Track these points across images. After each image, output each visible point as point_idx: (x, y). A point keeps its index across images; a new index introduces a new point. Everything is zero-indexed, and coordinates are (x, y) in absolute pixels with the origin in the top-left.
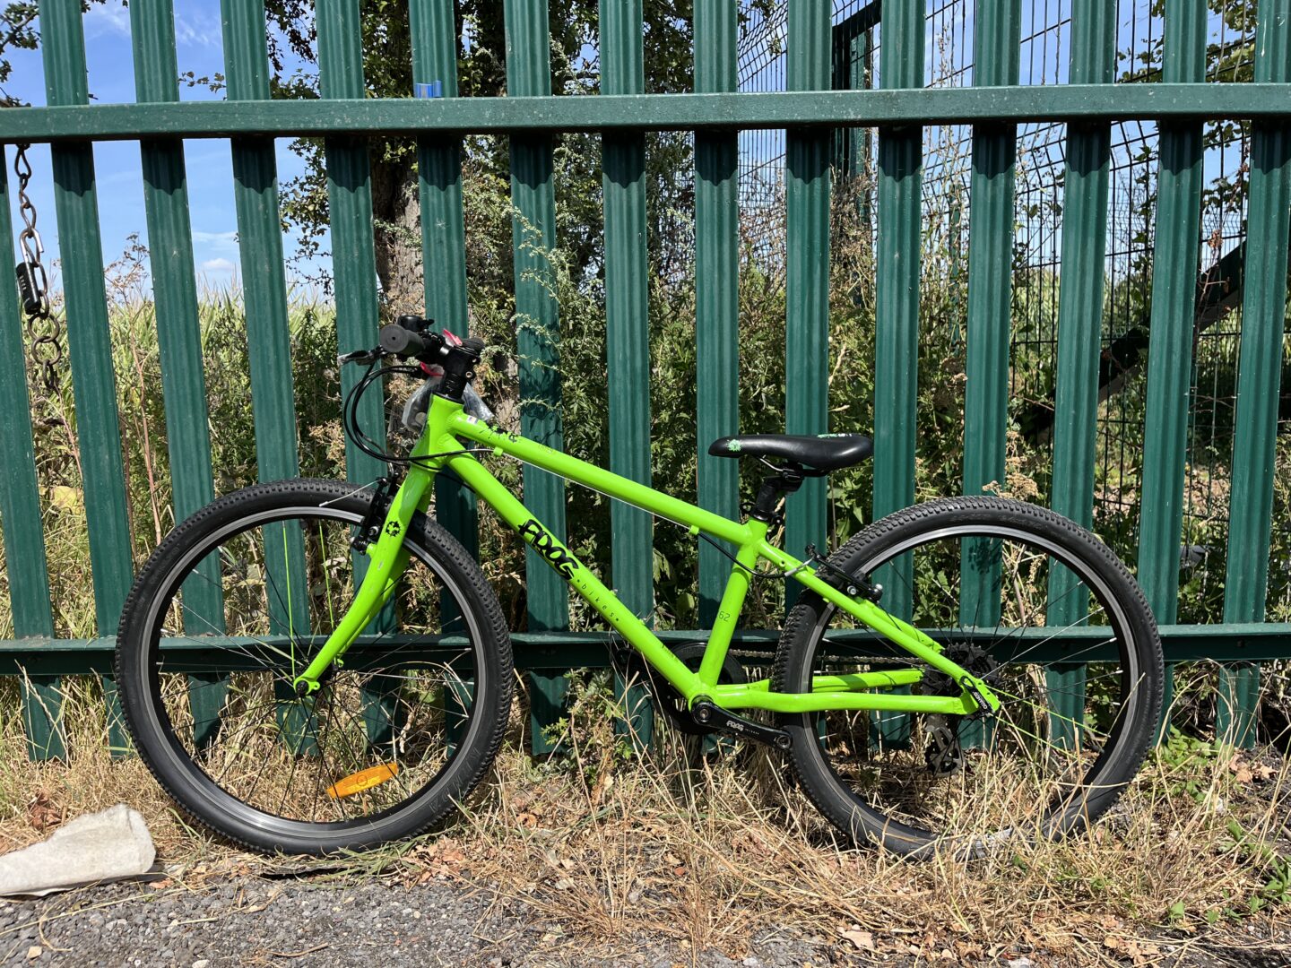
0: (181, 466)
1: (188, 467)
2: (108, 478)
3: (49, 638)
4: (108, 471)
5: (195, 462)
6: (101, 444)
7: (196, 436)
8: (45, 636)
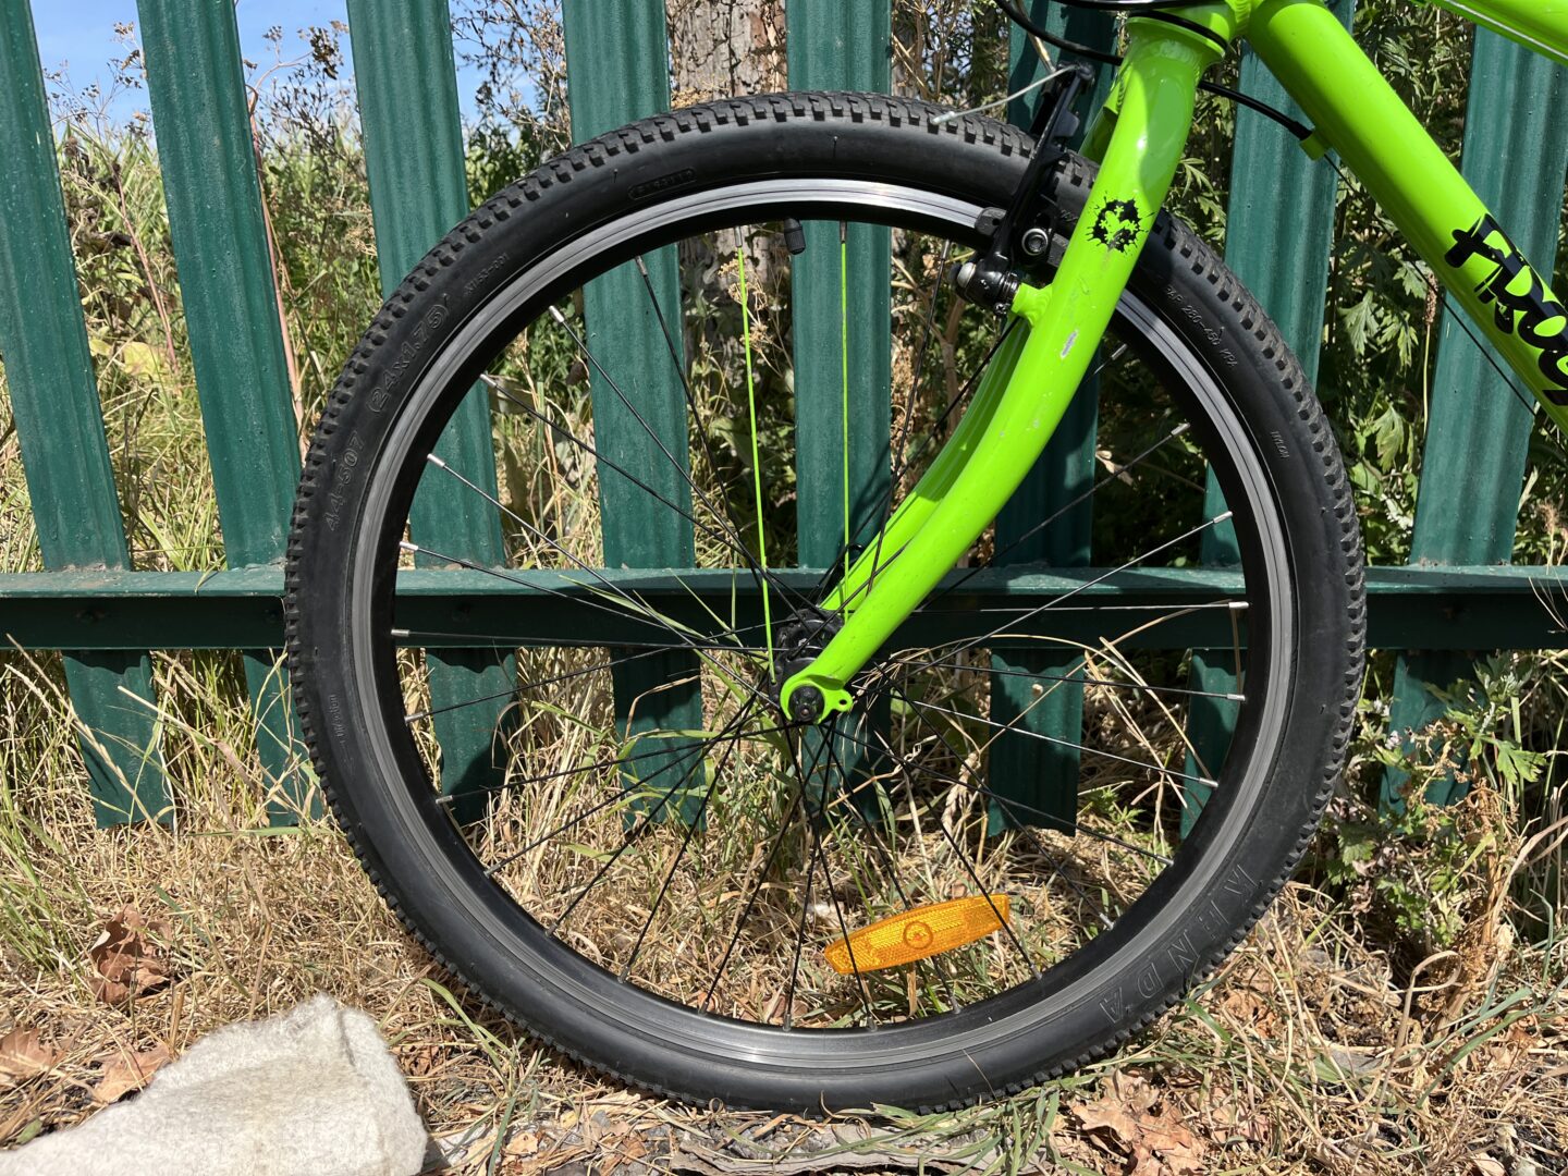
0: (391, 162)
1: (407, 164)
2: (222, 193)
3: (119, 568)
4: (220, 176)
5: (421, 154)
6: (201, 107)
7: (422, 82)
8: (110, 565)
